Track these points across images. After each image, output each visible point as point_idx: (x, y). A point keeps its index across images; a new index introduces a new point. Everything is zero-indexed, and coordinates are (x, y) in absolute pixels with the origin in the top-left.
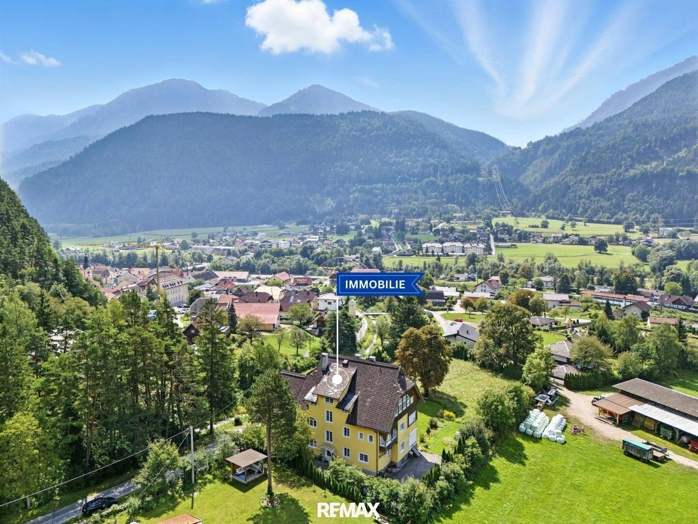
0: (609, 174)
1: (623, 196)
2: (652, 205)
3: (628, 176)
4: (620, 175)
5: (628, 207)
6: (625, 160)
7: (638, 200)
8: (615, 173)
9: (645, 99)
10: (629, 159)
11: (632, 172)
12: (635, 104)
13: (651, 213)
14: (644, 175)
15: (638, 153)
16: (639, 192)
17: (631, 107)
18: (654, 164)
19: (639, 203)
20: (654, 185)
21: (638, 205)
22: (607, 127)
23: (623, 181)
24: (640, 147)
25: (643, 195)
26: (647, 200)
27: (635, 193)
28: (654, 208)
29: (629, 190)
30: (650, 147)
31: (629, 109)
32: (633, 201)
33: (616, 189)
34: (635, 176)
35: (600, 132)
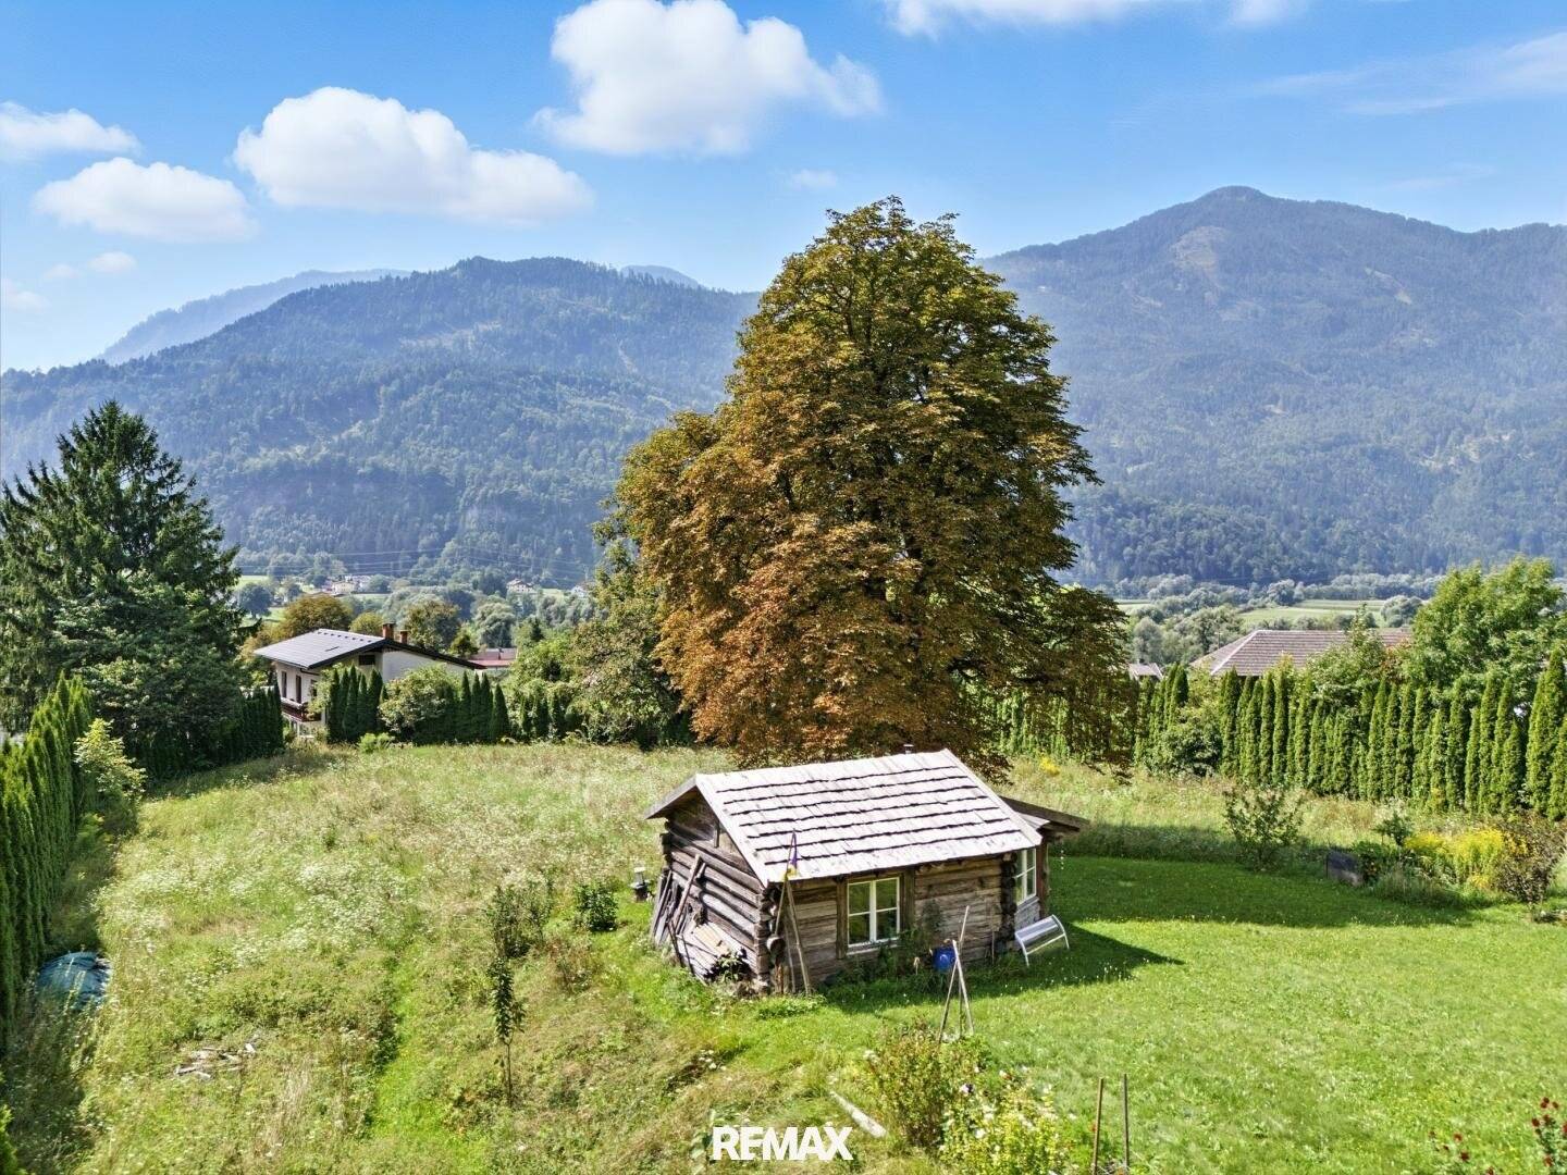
0: (206, 462)
1: (245, 515)
2: (310, 534)
3: (252, 469)
4: (230, 466)
5: (259, 539)
6: (237, 435)
7: (278, 524)
8: (220, 460)
9: (249, 320)
10: (245, 434)
11: (255, 463)
12: (228, 328)
13: (312, 549)
14: (286, 469)
15: (263, 421)
16: (277, 507)
17: (220, 333)
18: (299, 449)
19: (280, 529)
20: (309, 491)
21: (280, 535)
22: (171, 369)
23: (241, 478)
24: (265, 410)
25: (289, 512)
26: (297, 522)
27: (270, 508)
28: (314, 540)
29: (256, 501)
30: (287, 411)
31: (215, 336)
32: (268, 524)
33: (226, 497)
34: (265, 470)
35: (154, 376)
